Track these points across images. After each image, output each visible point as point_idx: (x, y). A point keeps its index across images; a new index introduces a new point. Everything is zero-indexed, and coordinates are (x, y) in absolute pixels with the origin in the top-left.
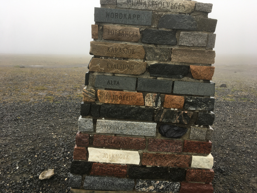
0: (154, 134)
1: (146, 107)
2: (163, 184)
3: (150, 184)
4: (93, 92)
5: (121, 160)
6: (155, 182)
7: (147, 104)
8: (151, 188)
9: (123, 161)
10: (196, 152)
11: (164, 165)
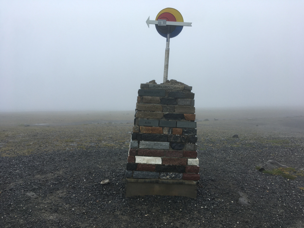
0: (168, 148)
1: (164, 134)
2: (174, 175)
3: (167, 175)
4: (138, 128)
5: (152, 162)
6: (170, 173)
7: (164, 133)
8: (168, 177)
9: (153, 163)
10: (190, 157)
11: (174, 164)
